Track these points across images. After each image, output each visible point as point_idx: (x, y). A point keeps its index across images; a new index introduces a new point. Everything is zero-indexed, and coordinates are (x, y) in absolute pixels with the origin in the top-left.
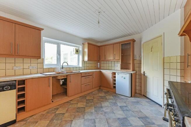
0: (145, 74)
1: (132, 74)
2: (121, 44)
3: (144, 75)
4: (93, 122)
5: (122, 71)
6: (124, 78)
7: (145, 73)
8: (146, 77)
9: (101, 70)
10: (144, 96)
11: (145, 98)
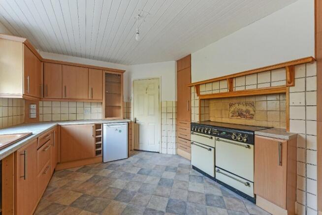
0: (137, 122)
1: (128, 122)
2: (104, 72)
3: (135, 122)
4: (153, 213)
5: (109, 120)
6: (120, 131)
7: (137, 119)
8: (139, 125)
9: (60, 124)
10: (135, 150)
11: (137, 152)
